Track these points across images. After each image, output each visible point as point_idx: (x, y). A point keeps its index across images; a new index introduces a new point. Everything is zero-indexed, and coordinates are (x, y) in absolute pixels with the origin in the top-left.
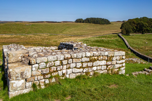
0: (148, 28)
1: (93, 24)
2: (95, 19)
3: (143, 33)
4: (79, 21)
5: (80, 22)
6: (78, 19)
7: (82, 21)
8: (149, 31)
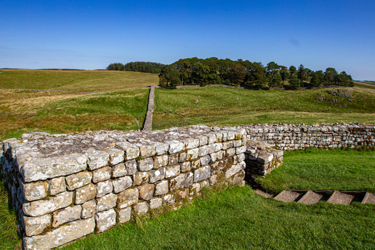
0: (210, 75)
1: (139, 73)
2: (143, 63)
3: (201, 86)
4: (115, 67)
5: (117, 69)
6: (113, 63)
7: (120, 68)
8: (212, 80)
